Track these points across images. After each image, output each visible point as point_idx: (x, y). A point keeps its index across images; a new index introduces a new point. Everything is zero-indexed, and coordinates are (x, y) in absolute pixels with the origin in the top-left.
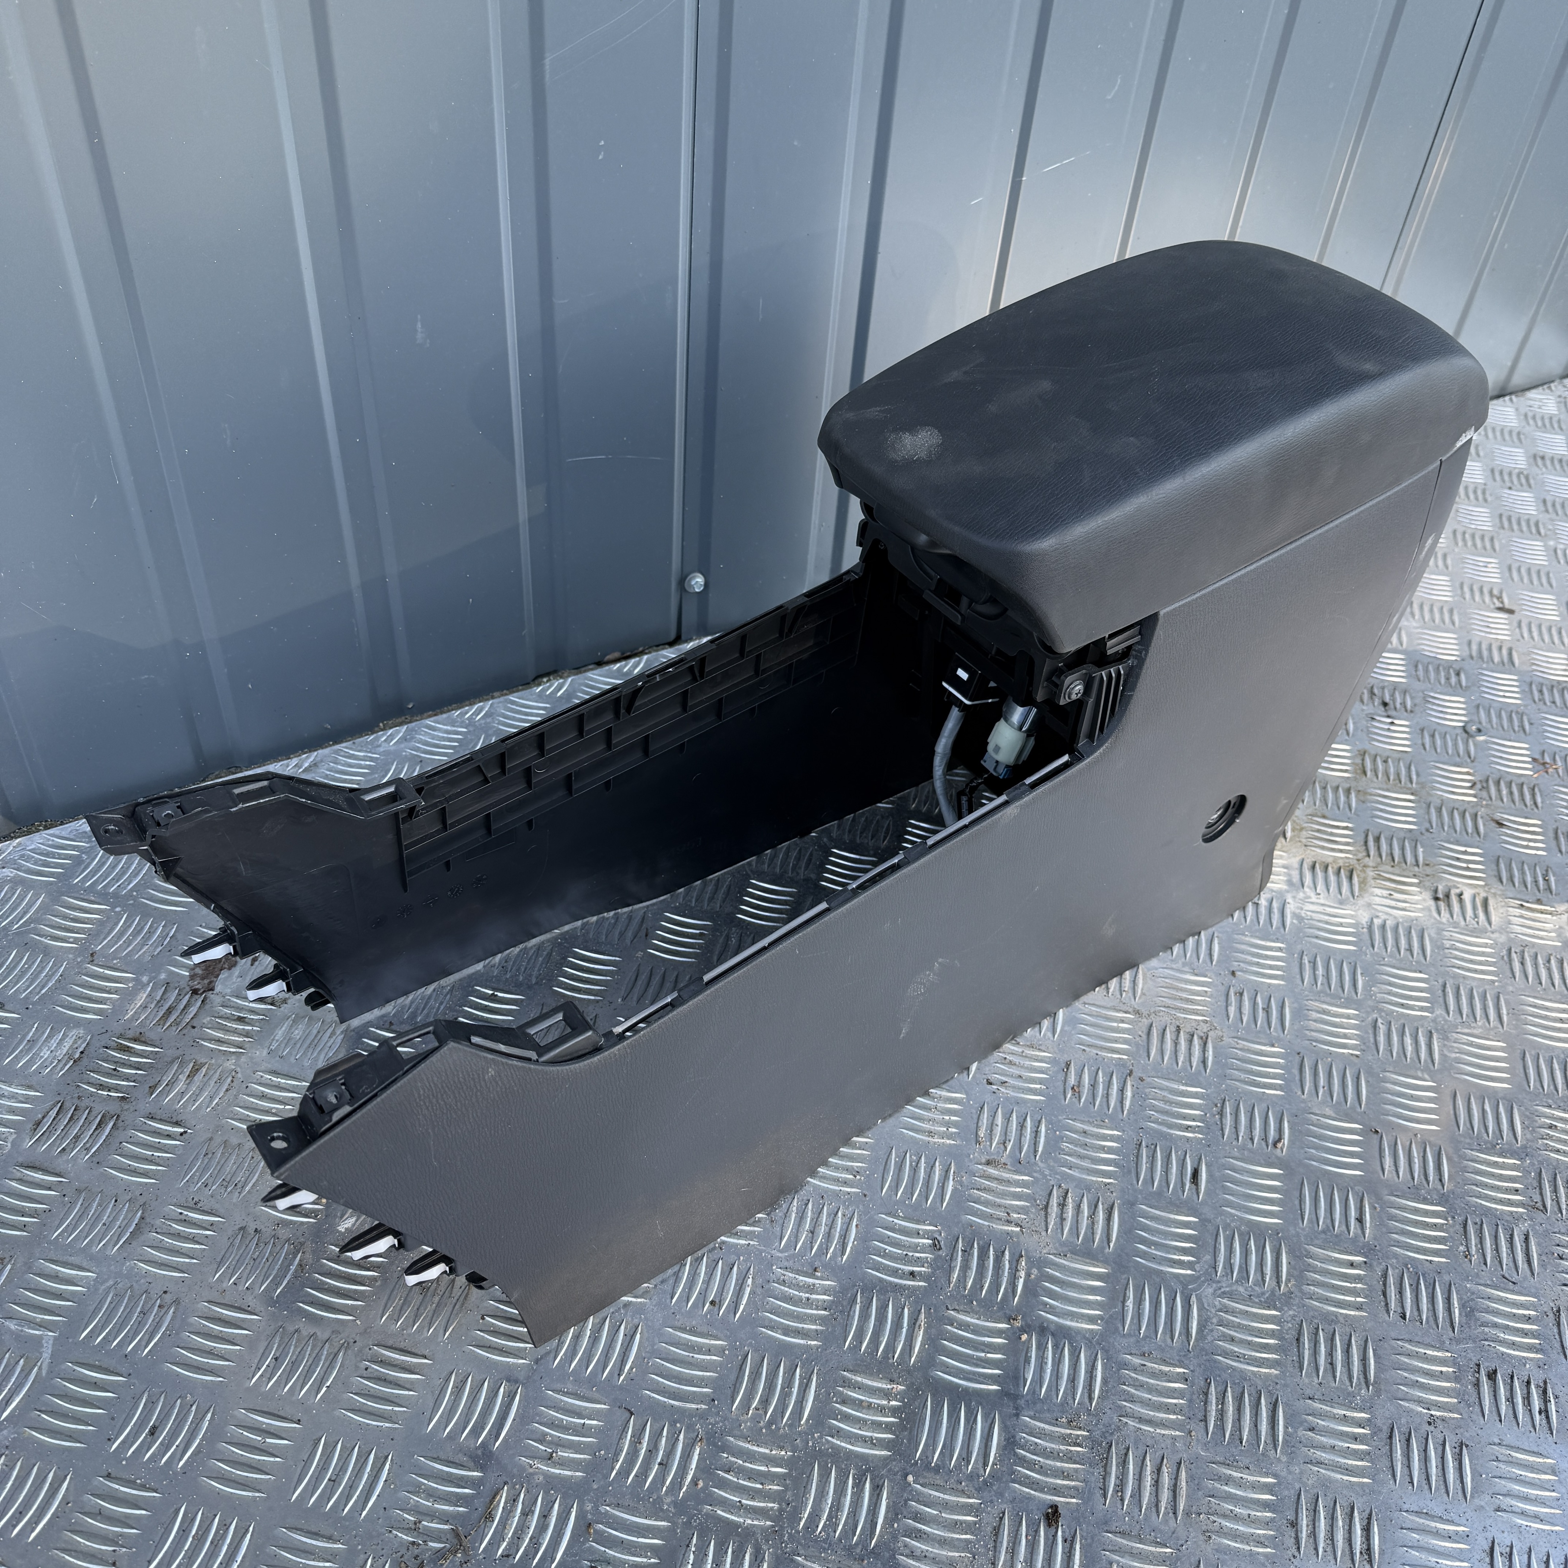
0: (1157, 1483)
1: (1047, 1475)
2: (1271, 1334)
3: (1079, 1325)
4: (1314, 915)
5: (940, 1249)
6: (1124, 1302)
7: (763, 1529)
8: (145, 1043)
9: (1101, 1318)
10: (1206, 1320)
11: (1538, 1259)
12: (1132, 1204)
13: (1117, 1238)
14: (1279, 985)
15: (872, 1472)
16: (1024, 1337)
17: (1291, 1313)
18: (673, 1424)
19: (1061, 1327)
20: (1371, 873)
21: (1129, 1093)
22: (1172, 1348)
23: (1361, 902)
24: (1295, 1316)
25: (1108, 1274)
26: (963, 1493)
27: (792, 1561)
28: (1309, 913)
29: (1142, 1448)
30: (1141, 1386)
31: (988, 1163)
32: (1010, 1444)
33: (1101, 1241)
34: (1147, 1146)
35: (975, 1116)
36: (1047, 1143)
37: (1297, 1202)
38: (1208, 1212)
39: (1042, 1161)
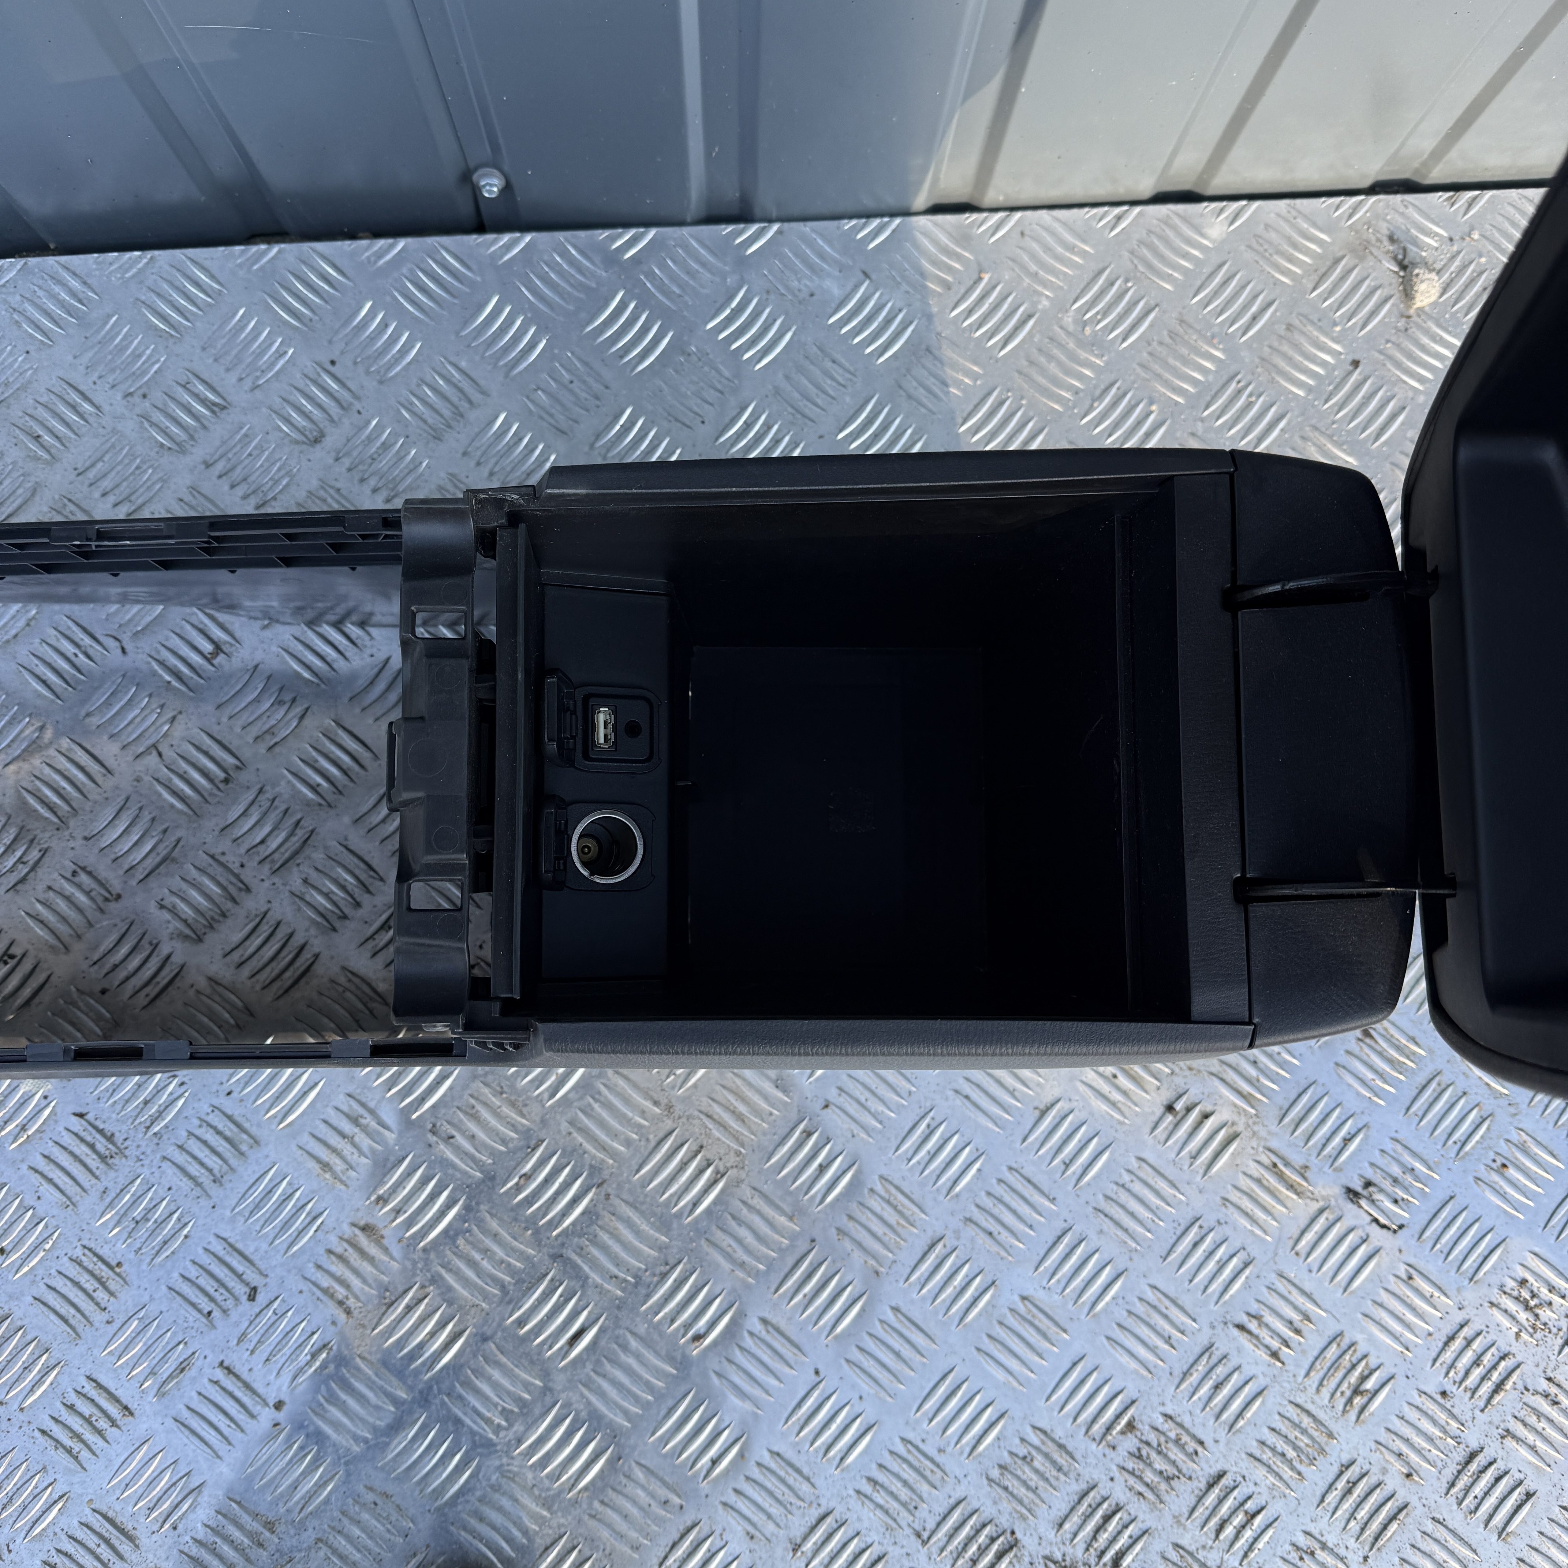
3: (340, 1438)
6: (401, 1435)
10: (471, 1488)
17: (561, 1521)
19: (320, 1433)
21: (578, 1210)
22: (416, 1498)
24: (563, 1525)
30: (357, 1522)
33: (423, 1364)
34: (552, 1280)
35: (389, 1165)
36: (445, 1231)
37: (663, 1413)
38: (559, 1381)
39: (425, 1250)
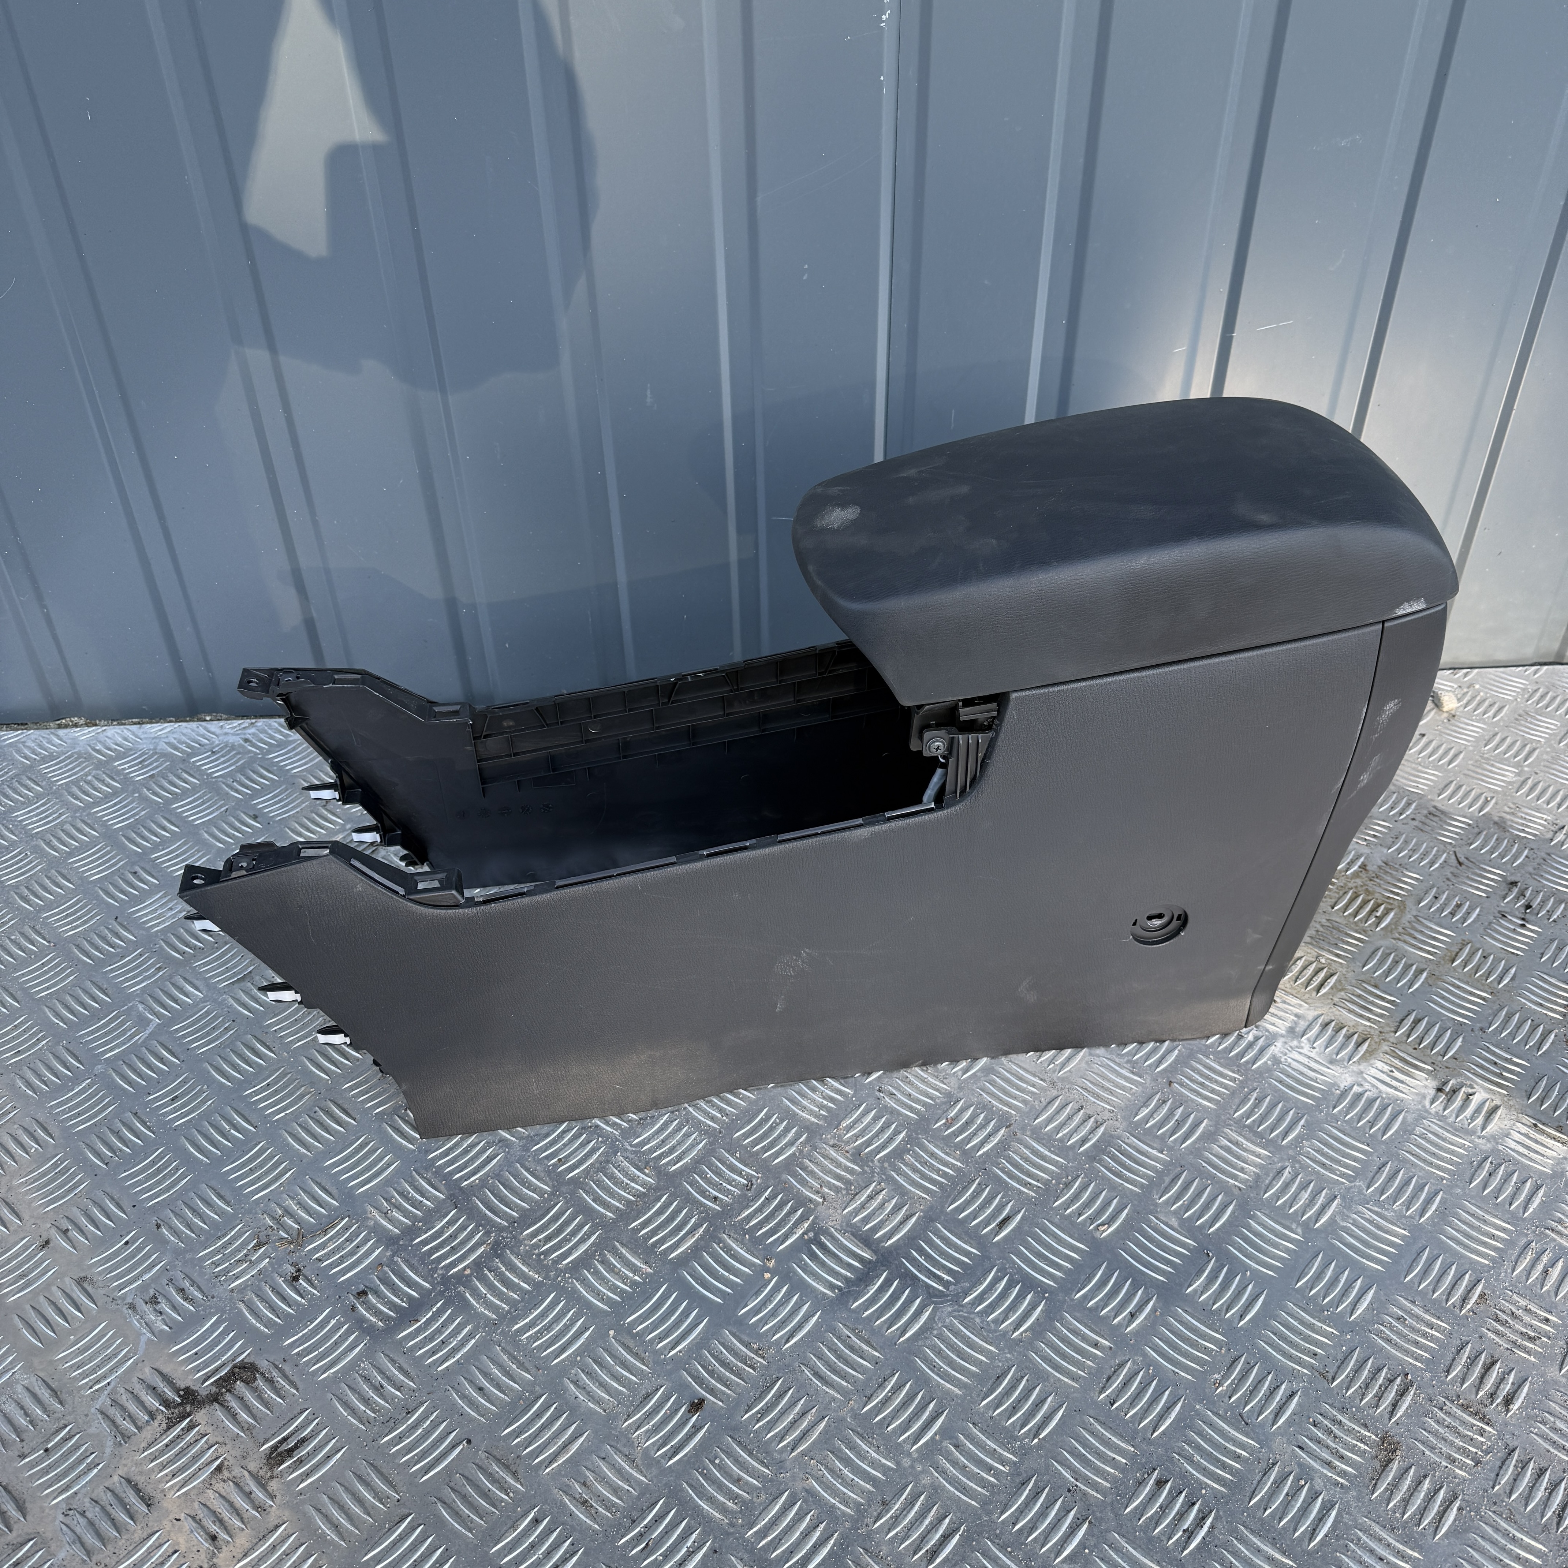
1: (713, 1377)
2: (978, 1363)
3: (818, 1286)
4: (1293, 1064)
5: (750, 1190)
6: (869, 1286)
7: (488, 1318)
9: (838, 1288)
10: (928, 1329)
11: (1291, 1415)
12: (932, 1220)
13: (899, 1239)
14: (1209, 1107)
15: (588, 1316)
16: (767, 1276)
17: (1008, 1356)
18: (477, 1227)
19: (802, 1281)
20: (1385, 1047)
21: (995, 1140)
22: (882, 1335)
23: (1355, 1068)
24: (1011, 1360)
25: (870, 1261)
26: (642, 1360)
28: (1289, 1060)
29: (802, 1394)
30: (835, 1351)
31: (834, 1146)
32: (701, 1343)
33: (884, 1235)
34: (979, 1184)
35: (849, 1110)
36: (895, 1150)
37: (1083, 1278)
38: (994, 1252)
39: (879, 1161)
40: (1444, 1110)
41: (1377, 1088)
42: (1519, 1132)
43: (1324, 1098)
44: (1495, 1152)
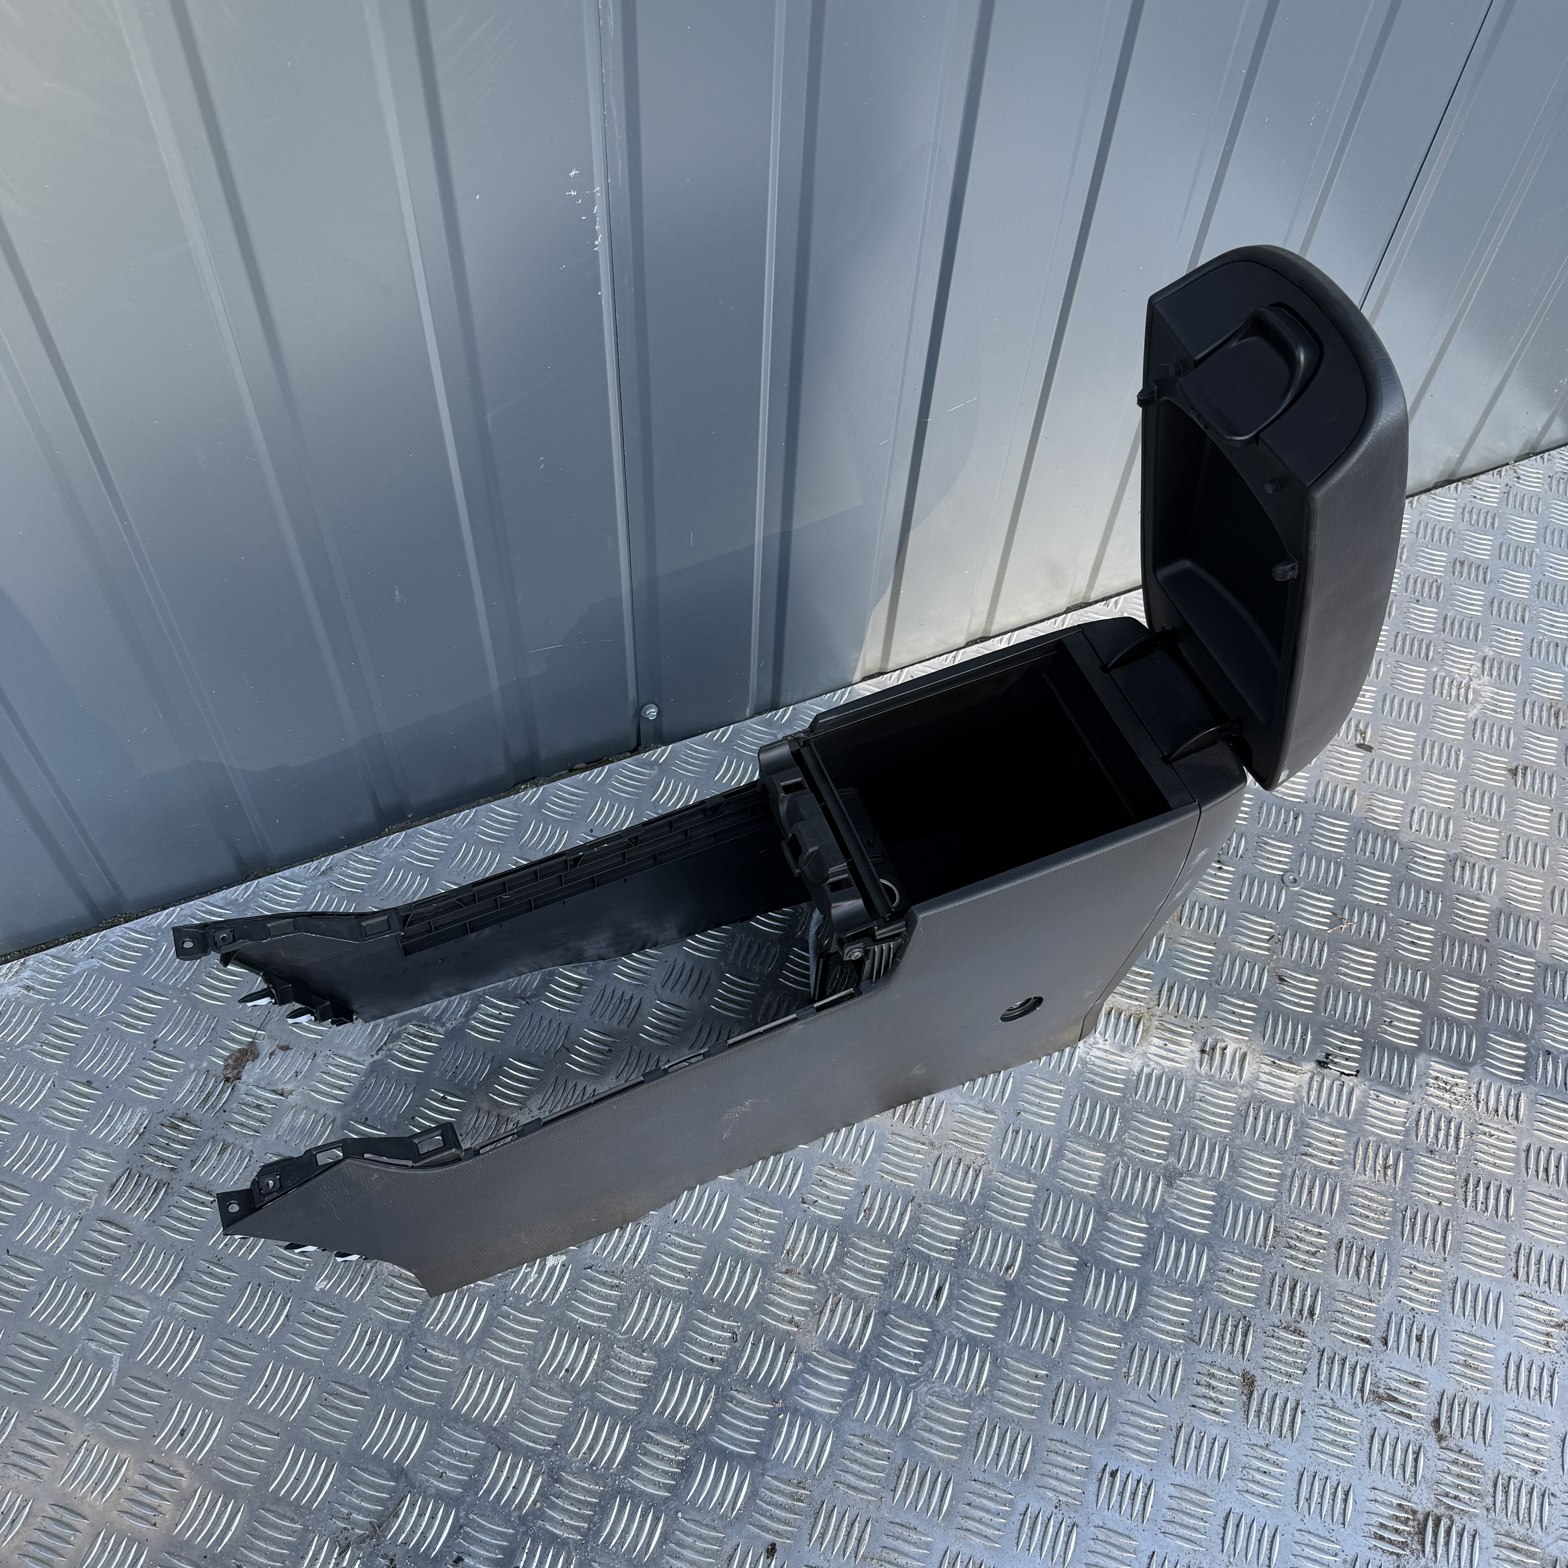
0: (849, 1534)
1: (774, 1521)
2: (960, 1428)
3: (823, 1410)
4: (1097, 1062)
5: (736, 1341)
6: (860, 1393)
7: (575, 1541)
8: (189, 1123)
9: (839, 1405)
10: (916, 1413)
11: (1180, 1383)
12: (886, 1314)
13: (867, 1342)
14: (1050, 1125)
15: (655, 1507)
16: (781, 1417)
17: (980, 1412)
18: (526, 1460)
19: (809, 1410)
20: (1156, 1023)
21: (907, 1218)
22: (885, 1432)
23: (1139, 1050)
24: (982, 1414)
25: (853, 1371)
26: (714, 1529)
27: (591, 1565)
28: (1093, 1058)
29: (845, 1507)
30: (855, 1461)
31: (787, 1272)
32: (753, 1495)
33: (855, 1343)
34: (909, 1265)
35: (786, 1231)
36: (835, 1258)
37: (1010, 1321)
38: (940, 1324)
39: (827, 1273)
40: (1211, 1069)
41: (1160, 1064)
42: (1265, 1073)
43: (1126, 1087)
44: (1253, 1096)
